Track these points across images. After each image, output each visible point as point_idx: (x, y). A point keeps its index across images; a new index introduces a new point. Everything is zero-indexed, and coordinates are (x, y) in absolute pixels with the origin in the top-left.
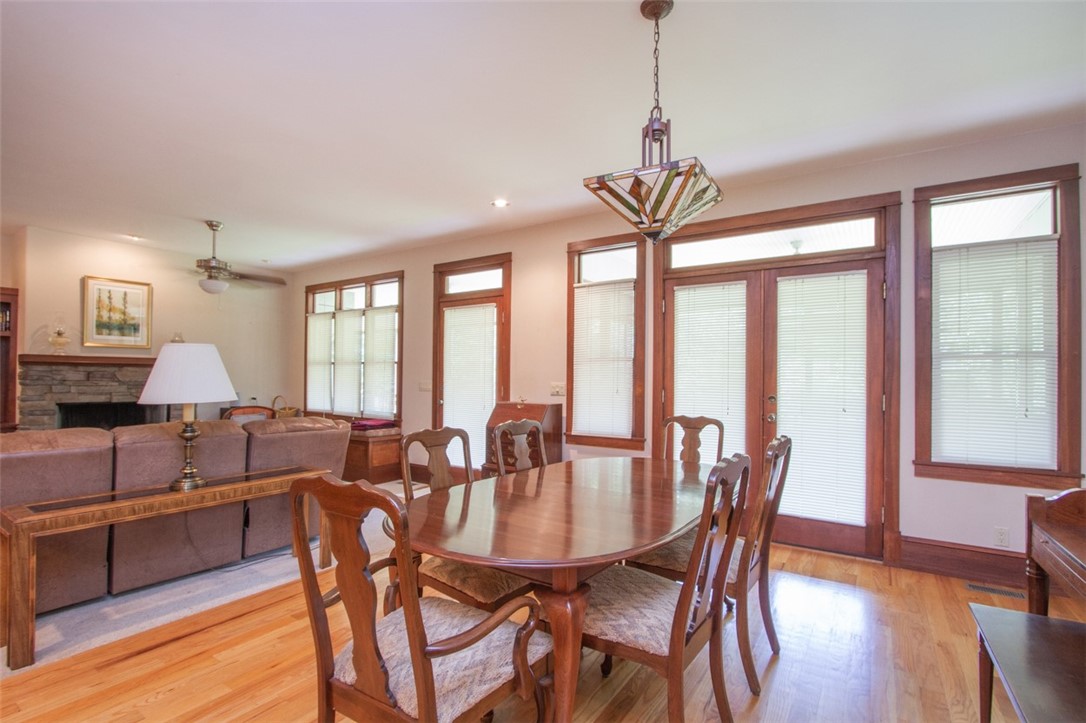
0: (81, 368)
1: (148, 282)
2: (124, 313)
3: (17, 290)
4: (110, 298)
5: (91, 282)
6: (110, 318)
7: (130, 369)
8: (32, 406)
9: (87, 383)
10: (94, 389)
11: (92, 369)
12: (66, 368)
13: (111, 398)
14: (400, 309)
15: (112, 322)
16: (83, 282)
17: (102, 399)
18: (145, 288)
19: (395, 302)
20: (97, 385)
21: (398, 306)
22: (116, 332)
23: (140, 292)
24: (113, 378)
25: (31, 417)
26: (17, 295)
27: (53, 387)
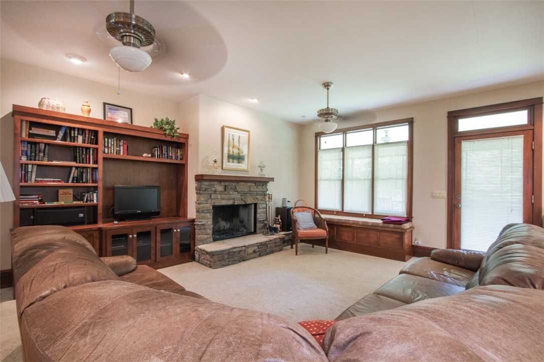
0: (223, 183)
1: (248, 129)
2: (239, 149)
3: (188, 135)
4: (233, 139)
5: (226, 129)
6: (233, 152)
7: (242, 184)
8: (203, 207)
9: (226, 193)
10: (228, 196)
11: (227, 184)
12: (216, 183)
13: (234, 202)
14: (410, 144)
15: (234, 154)
16: (223, 129)
17: (230, 203)
18: (247, 133)
19: (406, 137)
20: (229, 194)
21: (408, 142)
22: (235, 161)
23: (244, 135)
24: (235, 190)
25: (203, 214)
26: (188, 138)
27: (212, 195)
